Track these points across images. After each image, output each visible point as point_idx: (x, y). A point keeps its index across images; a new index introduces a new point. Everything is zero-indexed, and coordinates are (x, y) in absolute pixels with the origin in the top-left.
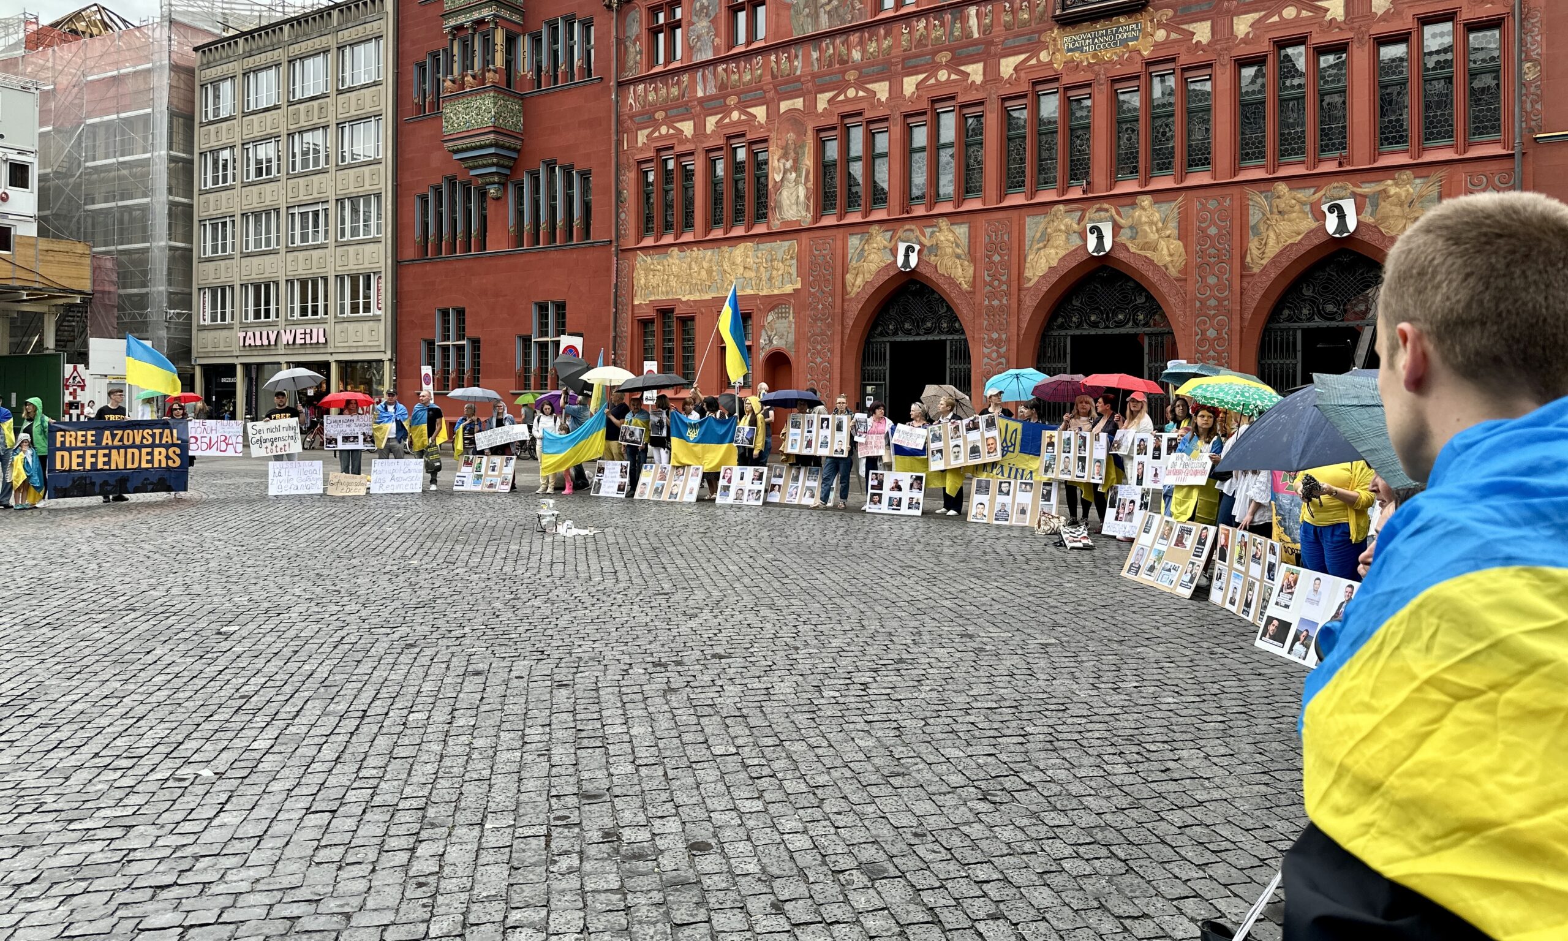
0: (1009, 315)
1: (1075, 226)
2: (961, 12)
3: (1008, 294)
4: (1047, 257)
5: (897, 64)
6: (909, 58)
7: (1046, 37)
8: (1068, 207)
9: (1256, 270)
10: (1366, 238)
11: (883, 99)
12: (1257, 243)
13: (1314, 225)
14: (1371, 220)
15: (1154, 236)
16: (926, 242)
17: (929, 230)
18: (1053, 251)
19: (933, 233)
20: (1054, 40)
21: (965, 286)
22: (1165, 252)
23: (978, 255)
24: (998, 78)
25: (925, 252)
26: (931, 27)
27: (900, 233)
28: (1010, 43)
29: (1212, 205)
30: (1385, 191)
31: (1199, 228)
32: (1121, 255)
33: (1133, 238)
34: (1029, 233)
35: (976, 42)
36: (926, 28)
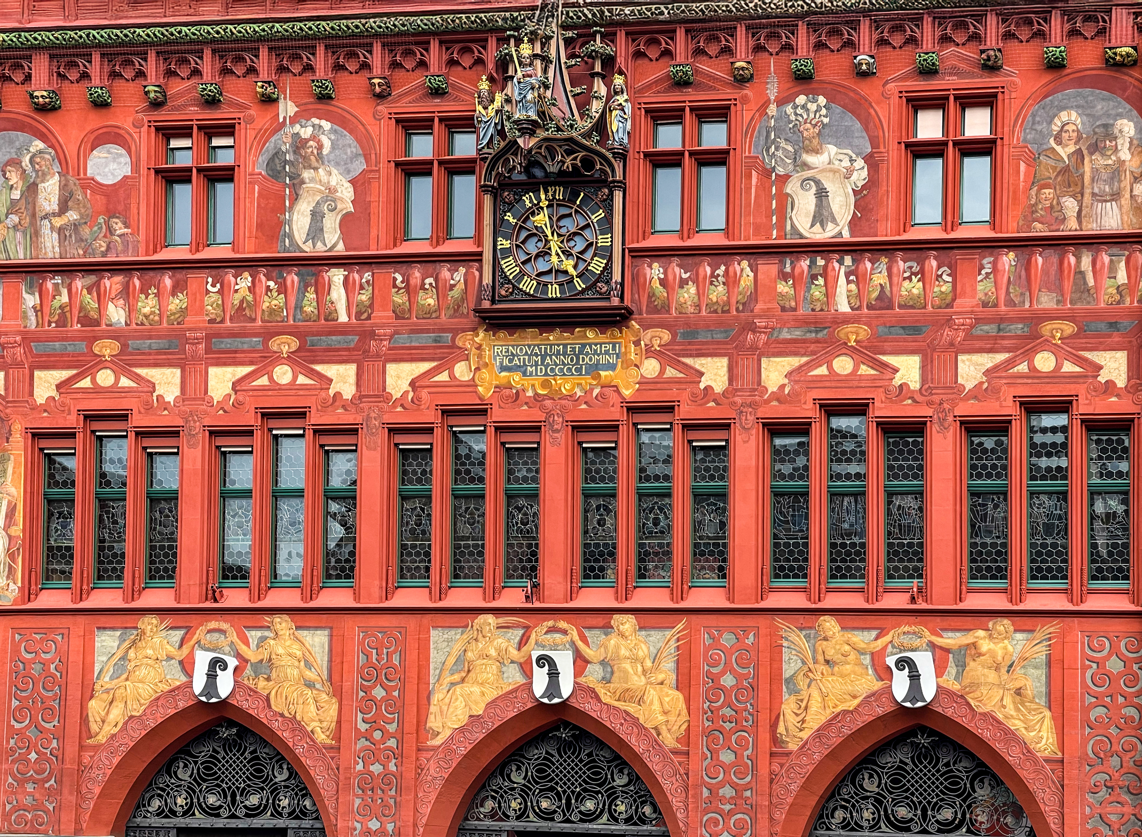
0: (400, 791)
1: (514, 653)
2: (317, 275)
3: (399, 755)
4: (467, 698)
5: (196, 342)
6: (219, 335)
7: (465, 341)
8: (503, 620)
9: (793, 746)
10: (949, 713)
11: (170, 398)
12: (794, 706)
13: (877, 685)
14: (956, 687)
15: (638, 681)
16: (251, 654)
17: (253, 635)
18: (476, 689)
19: (263, 639)
20: (479, 348)
21: (321, 737)
22: (656, 706)
23: (346, 685)
24: (383, 395)
25: (248, 671)
26: (261, 290)
27: (200, 633)
28: (403, 340)
29: (728, 639)
30: (974, 645)
31: (708, 674)
32: (589, 707)
33: (607, 680)
34: (435, 658)
35: (343, 330)
36: (252, 289)
